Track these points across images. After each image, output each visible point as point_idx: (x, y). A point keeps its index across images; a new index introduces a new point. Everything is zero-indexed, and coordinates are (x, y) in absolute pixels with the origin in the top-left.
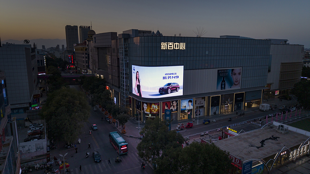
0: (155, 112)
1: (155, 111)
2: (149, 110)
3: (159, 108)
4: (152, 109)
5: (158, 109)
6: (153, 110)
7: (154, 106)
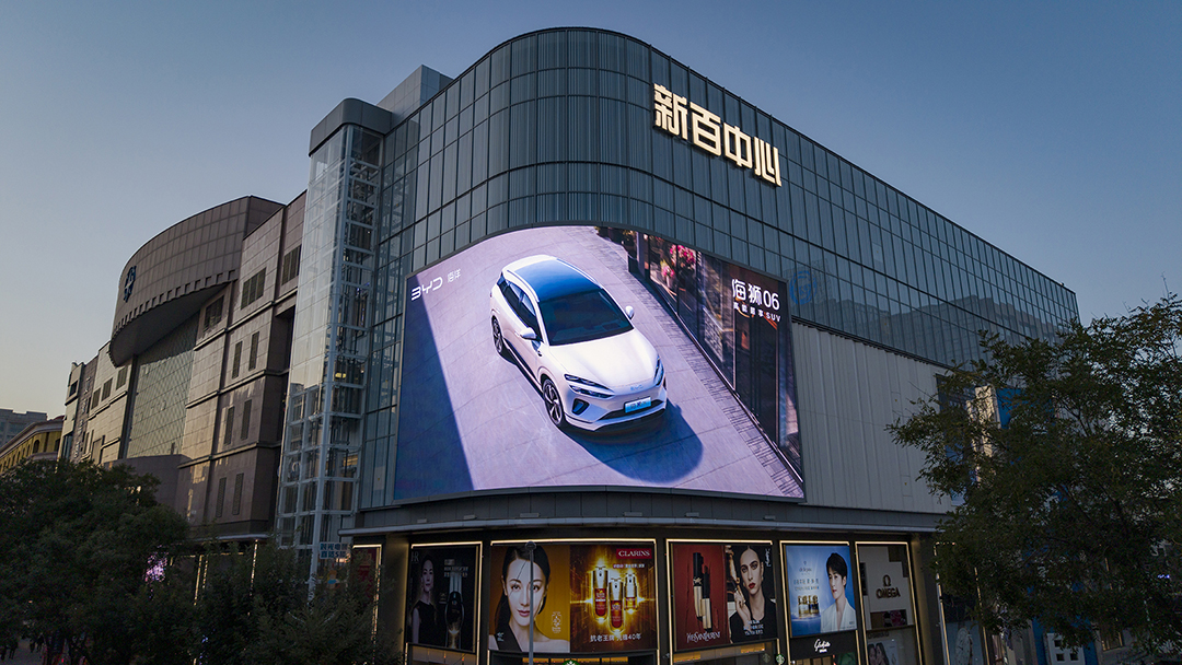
0: (617, 634)
1: (616, 624)
2: (559, 622)
3: (647, 592)
4: (590, 601)
5: (640, 600)
6: (601, 613)
7: (614, 575)
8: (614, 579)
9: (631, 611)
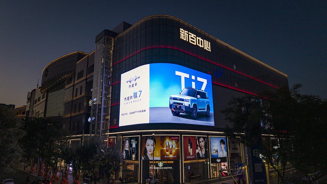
0: (171, 156)
2: (158, 153)
4: (165, 148)
6: (167, 151)
8: (170, 144)
9: (174, 151)
